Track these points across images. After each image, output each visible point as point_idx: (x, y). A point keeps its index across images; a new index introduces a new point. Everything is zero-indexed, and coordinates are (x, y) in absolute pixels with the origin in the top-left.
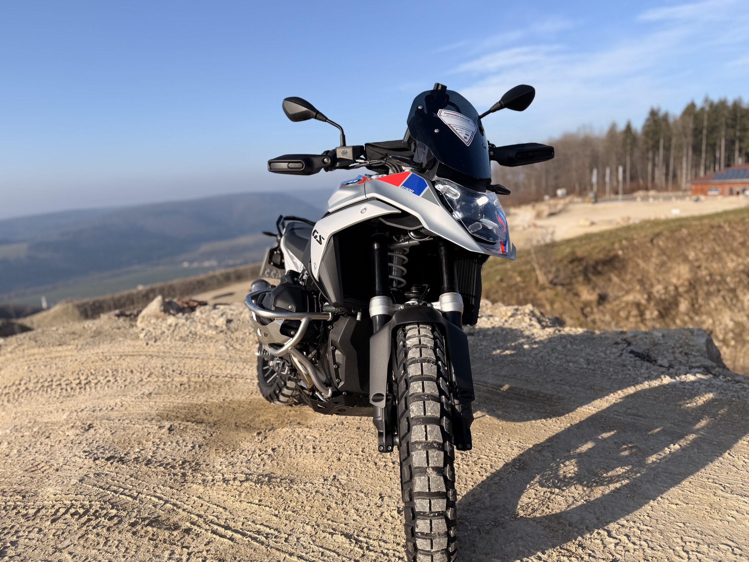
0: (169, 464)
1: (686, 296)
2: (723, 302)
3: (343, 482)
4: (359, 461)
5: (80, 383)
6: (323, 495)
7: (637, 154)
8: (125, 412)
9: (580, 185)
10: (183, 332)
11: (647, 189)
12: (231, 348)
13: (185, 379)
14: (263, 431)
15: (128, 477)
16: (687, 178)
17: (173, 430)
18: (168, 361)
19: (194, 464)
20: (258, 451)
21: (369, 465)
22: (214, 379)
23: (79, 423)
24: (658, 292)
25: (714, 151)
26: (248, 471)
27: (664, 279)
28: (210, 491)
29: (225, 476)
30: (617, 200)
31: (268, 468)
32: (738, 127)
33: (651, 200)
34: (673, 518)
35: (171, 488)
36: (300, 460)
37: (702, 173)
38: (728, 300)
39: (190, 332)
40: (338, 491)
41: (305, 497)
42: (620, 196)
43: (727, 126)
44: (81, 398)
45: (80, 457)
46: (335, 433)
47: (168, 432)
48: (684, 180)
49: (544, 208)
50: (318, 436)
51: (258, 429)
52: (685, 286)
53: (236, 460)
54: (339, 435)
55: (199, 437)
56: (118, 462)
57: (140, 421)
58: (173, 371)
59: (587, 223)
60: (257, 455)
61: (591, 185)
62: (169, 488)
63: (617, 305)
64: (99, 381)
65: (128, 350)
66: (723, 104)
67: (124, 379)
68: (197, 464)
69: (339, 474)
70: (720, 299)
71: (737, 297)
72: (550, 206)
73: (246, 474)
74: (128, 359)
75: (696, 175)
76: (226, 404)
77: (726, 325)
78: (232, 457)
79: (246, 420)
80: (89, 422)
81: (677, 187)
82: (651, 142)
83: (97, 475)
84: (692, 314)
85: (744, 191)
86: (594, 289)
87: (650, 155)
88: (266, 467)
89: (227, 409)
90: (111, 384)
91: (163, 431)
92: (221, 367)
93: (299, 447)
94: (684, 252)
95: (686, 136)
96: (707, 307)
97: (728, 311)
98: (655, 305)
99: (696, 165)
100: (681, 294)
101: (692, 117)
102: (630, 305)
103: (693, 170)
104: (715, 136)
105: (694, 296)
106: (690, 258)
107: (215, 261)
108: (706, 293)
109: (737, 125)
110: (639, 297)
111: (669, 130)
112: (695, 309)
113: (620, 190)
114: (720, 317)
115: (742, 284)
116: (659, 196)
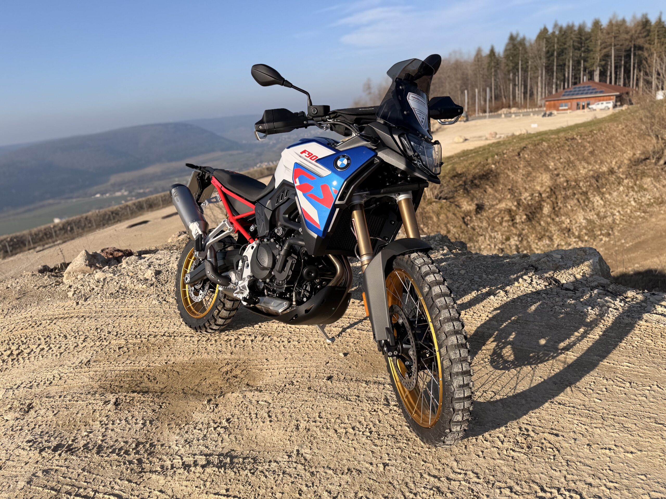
0: (121, 449)
1: (548, 200)
2: (578, 204)
3: (308, 457)
4: (318, 429)
5: (11, 354)
6: (291, 476)
7: (500, 75)
8: (65, 386)
10: (113, 287)
11: (509, 107)
12: (164, 302)
13: (123, 342)
14: (212, 398)
15: (80, 471)
16: (542, 95)
17: (119, 404)
18: (101, 321)
19: (148, 445)
20: (212, 424)
21: (330, 434)
22: (152, 339)
23: (16, 403)
24: (525, 199)
25: (564, 70)
26: (206, 451)
27: (530, 187)
28: (172, 482)
29: (185, 459)
30: (485, 117)
31: (227, 444)
32: (583, 49)
33: (513, 116)
34: (632, 470)
35: (130, 481)
36: (258, 431)
37: (554, 92)
38: (581, 202)
39: (120, 288)
40: (305, 469)
41: (273, 482)
42: (487, 114)
43: (575, 48)
44: (15, 371)
45: (23, 449)
46: (288, 396)
47: (114, 407)
48: (539, 98)
50: (270, 401)
51: (208, 395)
52: (548, 192)
53: (191, 436)
54: (292, 398)
55: (149, 411)
56: (66, 452)
57: (82, 396)
58: (109, 333)
59: (461, 140)
60: (212, 429)
62: (127, 482)
63: (492, 213)
64: (32, 350)
65: (59, 312)
66: (570, 28)
67: (58, 346)
68: (151, 445)
69: (302, 447)
70: (576, 201)
71: (588, 198)
73: (206, 455)
74: (60, 323)
75: (550, 92)
76: (169, 368)
77: (581, 223)
78: (187, 432)
79: (193, 385)
80: (28, 402)
81: (533, 105)
82: (511, 65)
83: (46, 472)
84: (553, 216)
85: (588, 104)
86: (472, 200)
87: (511, 76)
88: (225, 444)
89: (171, 373)
90: (45, 352)
91: (110, 406)
92: (157, 325)
93: (254, 416)
94: (545, 162)
95: (540, 58)
96: (565, 209)
97: (581, 211)
98: (523, 211)
99: (549, 83)
100: (544, 199)
101: (545, 40)
102: (503, 212)
103: (547, 88)
104: (564, 57)
105: (554, 200)
106: (551, 167)
107: (126, 191)
108: (564, 197)
109: (582, 47)
110: (510, 204)
111: (526, 52)
112: (555, 211)
113: (488, 110)
114: (575, 217)
115: (592, 188)
116: (519, 113)
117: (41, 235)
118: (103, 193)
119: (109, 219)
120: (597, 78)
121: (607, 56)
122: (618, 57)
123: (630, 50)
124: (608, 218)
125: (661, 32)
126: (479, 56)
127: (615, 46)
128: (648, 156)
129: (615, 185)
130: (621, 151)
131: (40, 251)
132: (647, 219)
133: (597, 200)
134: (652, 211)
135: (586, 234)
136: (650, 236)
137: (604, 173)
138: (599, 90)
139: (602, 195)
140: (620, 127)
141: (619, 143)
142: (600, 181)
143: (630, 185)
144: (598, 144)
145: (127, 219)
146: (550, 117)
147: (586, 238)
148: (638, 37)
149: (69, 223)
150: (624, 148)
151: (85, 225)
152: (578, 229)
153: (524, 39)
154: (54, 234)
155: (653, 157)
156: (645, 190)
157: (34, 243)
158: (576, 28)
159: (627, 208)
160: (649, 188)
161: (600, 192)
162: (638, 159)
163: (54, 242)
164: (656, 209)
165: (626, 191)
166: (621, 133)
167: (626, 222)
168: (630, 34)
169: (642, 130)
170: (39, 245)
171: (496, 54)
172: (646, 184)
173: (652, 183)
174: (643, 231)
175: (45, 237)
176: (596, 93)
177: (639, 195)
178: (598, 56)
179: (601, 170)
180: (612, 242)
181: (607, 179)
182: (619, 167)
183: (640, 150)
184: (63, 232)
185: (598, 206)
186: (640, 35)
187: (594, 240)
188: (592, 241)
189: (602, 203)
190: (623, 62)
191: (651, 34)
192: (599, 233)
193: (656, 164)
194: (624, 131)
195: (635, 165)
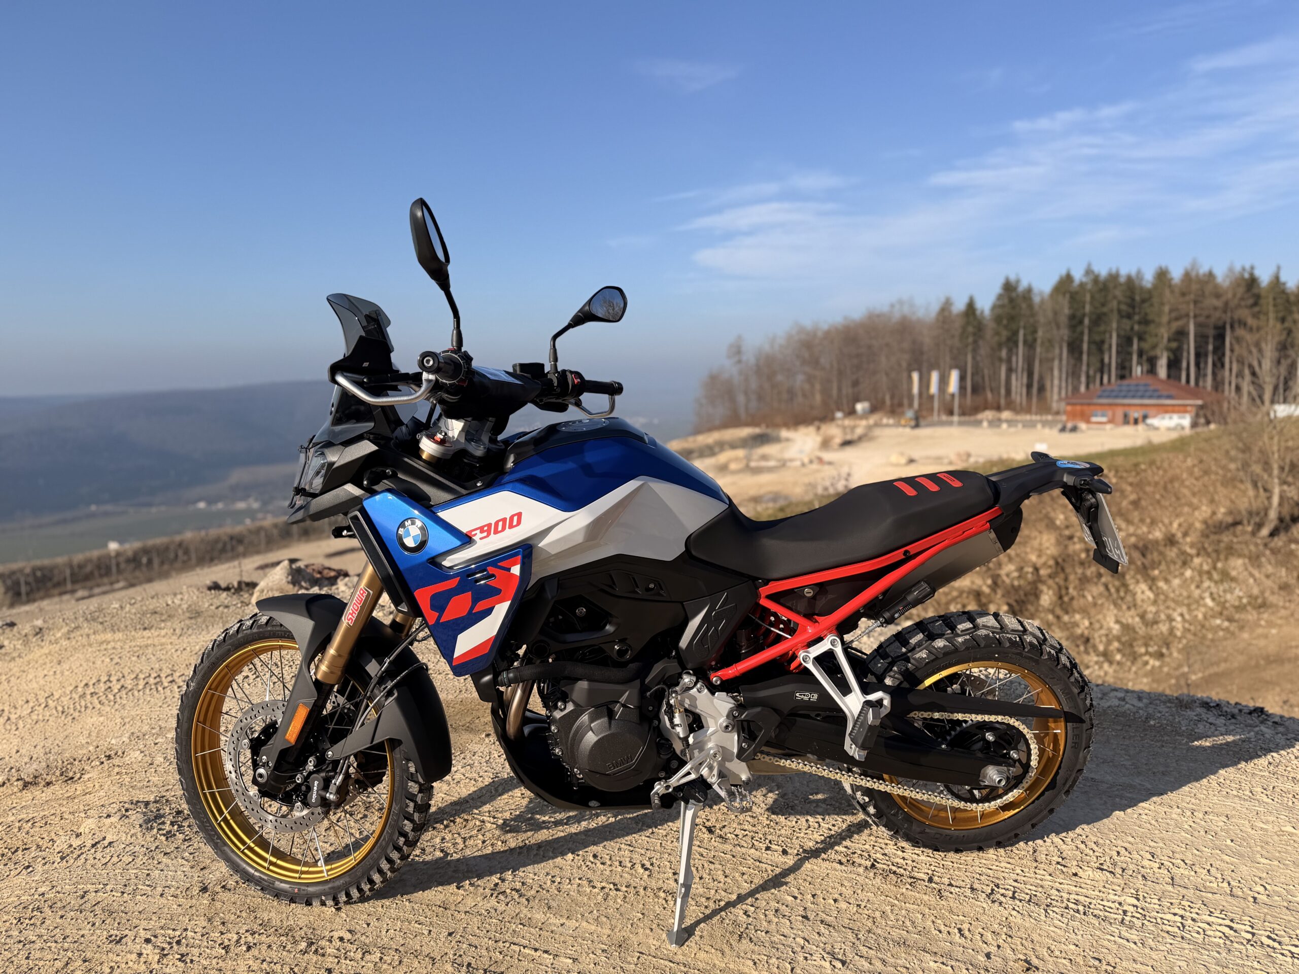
1: (1050, 582)
2: (1106, 593)
7: (984, 350)
9: (892, 397)
11: (998, 408)
16: (1060, 393)
24: (1008, 575)
25: (1101, 351)
27: (1017, 555)
30: (950, 424)
32: (1137, 318)
33: (1004, 426)
37: (1083, 388)
38: (1113, 590)
42: (956, 418)
43: (1122, 315)
48: (1056, 397)
49: (835, 431)
52: (1050, 567)
59: (903, 461)
61: (911, 397)
66: (1114, 277)
70: (1101, 588)
71: (1125, 586)
72: (844, 428)
75: (1076, 389)
77: (1110, 629)
81: (1044, 408)
82: (1005, 334)
84: (1058, 611)
85: (1145, 417)
87: (1004, 353)
94: (1048, 513)
95: (1058, 327)
96: (1082, 601)
97: (1112, 607)
98: (1003, 596)
99: (1073, 373)
100: (1044, 579)
101: (1068, 296)
102: (965, 595)
103: (1070, 381)
104: (1102, 328)
105: (1062, 583)
106: (1058, 522)
107: (256, 500)
108: (1080, 579)
109: (1134, 313)
110: (979, 581)
111: (1033, 315)
112: (1063, 603)
113: (956, 409)
114: (1100, 617)
115: (1133, 567)
116: (1017, 421)
117: (89, 568)
118: (210, 501)
119: (223, 550)
120: (1162, 372)
121: (1180, 335)
122: (1201, 339)
123: (1223, 328)
124: (1161, 625)
125: (1279, 301)
126: (946, 313)
127: (1195, 316)
128: (1238, 518)
129: (1177, 566)
130: (1190, 505)
131: (83, 598)
132: (1233, 634)
133: (1142, 591)
134: (1243, 620)
135: (1119, 650)
136: (1236, 665)
137: (1156, 542)
138: (1165, 393)
139: (1152, 582)
140: (1189, 462)
141: (1185, 491)
142: (1149, 557)
143: (1206, 567)
144: (1149, 489)
145: (258, 552)
146: (1073, 435)
147: (1118, 657)
148: (1238, 306)
149: (146, 551)
150: (1195, 501)
151: (176, 556)
152: (1104, 639)
153: (1029, 290)
154: (114, 569)
155: (1249, 522)
156: (1233, 579)
157: (74, 582)
158: (1122, 280)
159: (1197, 609)
160: (1241, 577)
161: (1148, 575)
162: (1221, 523)
163: (112, 584)
164: (1251, 616)
165: (1197, 578)
166: (1191, 473)
167: (1195, 635)
168: (1224, 299)
169: (1230, 471)
170: (84, 588)
171: (978, 312)
172: (1234, 568)
173: (1246, 569)
174: (1225, 655)
175: (96, 573)
176: (1159, 397)
177: (1221, 588)
178: (1164, 333)
179: (1151, 537)
180: (1166, 669)
181: (1161, 553)
182: (1185, 534)
183: (1224, 507)
184: (132, 566)
185: (1143, 601)
186: (1243, 303)
187: (1133, 663)
188: (1129, 663)
189: (1151, 596)
190: (1211, 347)
191: (1263, 301)
192: (1143, 650)
193: (1254, 533)
194: (1196, 470)
195: (1215, 533)
